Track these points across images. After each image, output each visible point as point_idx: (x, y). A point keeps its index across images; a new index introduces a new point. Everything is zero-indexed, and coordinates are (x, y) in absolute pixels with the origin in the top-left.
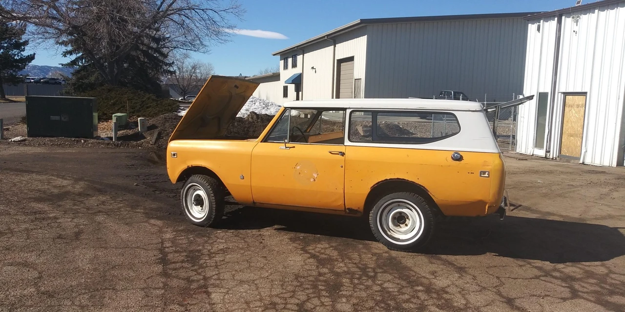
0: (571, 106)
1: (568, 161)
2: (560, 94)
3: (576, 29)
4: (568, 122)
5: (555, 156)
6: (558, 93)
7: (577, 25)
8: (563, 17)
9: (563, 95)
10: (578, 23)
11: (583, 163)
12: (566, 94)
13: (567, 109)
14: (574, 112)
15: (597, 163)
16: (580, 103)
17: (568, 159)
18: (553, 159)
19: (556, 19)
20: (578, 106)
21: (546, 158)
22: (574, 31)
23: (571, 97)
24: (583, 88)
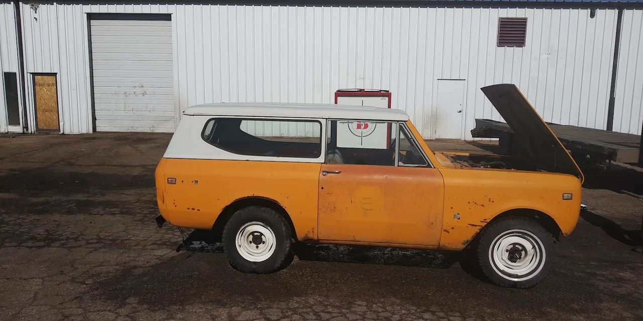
0: (42, 85)
1: (47, 134)
2: (29, 74)
3: (36, 16)
4: (40, 99)
5: (33, 131)
6: (27, 73)
7: (36, 13)
8: (21, 3)
9: (31, 75)
10: (37, 11)
11: (63, 134)
12: (34, 74)
13: (37, 88)
14: (45, 90)
15: (76, 132)
16: (50, 82)
17: (47, 132)
18: (31, 133)
19: (12, 3)
20: (49, 85)
21: (23, 133)
22: (35, 18)
23: (40, 77)
24: (52, 70)
